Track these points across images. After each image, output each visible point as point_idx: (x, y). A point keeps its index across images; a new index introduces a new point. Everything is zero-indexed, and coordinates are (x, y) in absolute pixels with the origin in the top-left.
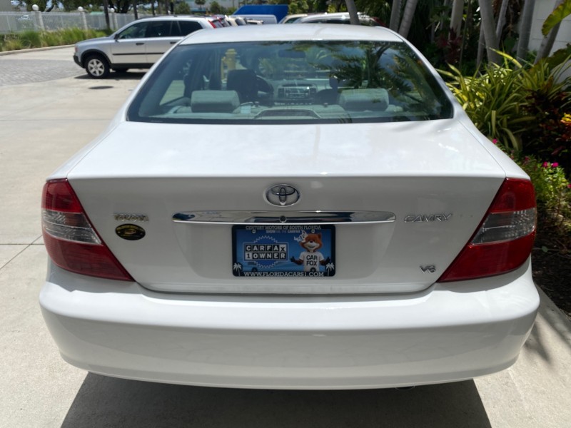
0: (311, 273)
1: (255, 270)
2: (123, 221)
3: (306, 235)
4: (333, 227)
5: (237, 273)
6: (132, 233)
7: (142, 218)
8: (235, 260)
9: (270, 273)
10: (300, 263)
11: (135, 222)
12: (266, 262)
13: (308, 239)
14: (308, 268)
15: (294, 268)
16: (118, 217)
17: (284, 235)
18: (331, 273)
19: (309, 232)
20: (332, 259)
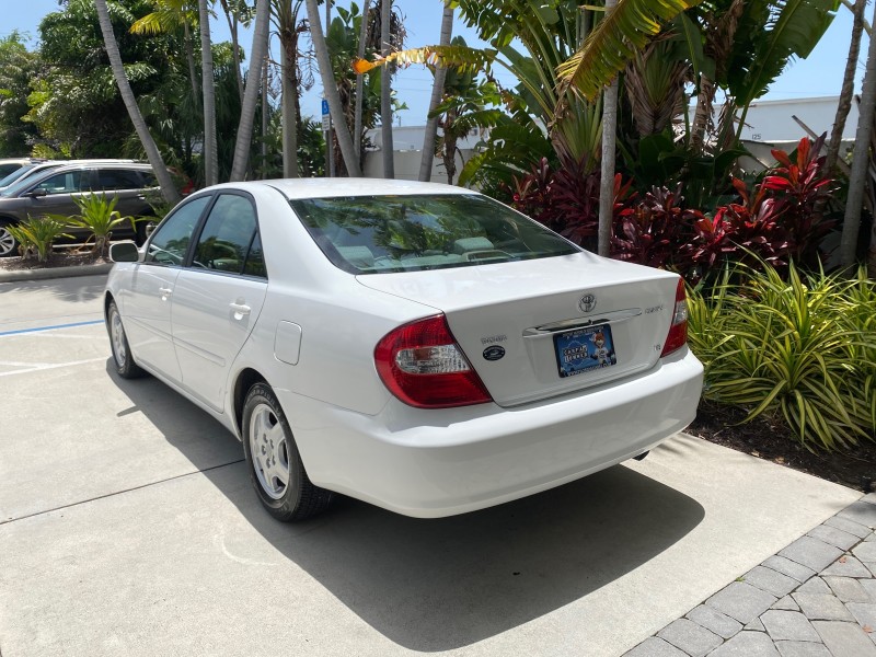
0: (604, 364)
1: (572, 370)
2: (488, 345)
3: (595, 335)
4: (608, 325)
5: (563, 375)
6: (494, 353)
7: (500, 339)
8: (559, 365)
9: (582, 370)
10: (596, 358)
11: (496, 343)
12: (577, 361)
13: (598, 338)
14: (601, 361)
15: (593, 363)
16: (484, 341)
17: (584, 338)
18: (614, 362)
19: (597, 332)
20: (612, 351)
